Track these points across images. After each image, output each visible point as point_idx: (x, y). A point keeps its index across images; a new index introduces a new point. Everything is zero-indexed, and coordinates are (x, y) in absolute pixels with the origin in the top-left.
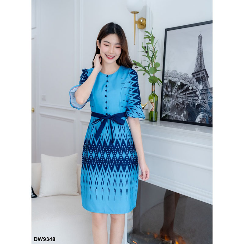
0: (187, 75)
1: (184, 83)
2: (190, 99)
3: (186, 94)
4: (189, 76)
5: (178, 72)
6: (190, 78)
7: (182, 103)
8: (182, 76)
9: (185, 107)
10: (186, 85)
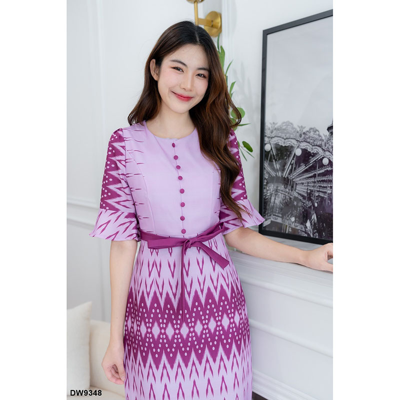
0: (315, 132)
1: (310, 149)
2: (326, 187)
3: (315, 174)
4: (321, 134)
5: (295, 126)
6: (324, 138)
7: (306, 195)
8: (304, 133)
9: (314, 206)
10: (316, 154)
